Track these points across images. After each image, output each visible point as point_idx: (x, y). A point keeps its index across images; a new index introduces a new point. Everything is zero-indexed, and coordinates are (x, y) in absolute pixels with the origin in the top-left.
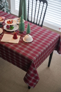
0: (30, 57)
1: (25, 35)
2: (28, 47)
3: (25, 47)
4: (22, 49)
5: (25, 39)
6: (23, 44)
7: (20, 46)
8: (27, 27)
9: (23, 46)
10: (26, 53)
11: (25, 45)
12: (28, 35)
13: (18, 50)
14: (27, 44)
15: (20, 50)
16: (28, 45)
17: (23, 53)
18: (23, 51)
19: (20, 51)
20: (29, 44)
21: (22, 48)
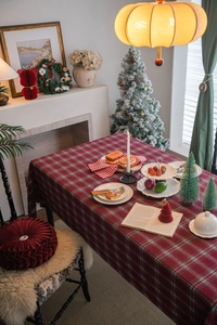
0: (205, 288)
1: (198, 212)
2: (203, 253)
3: (193, 252)
4: (183, 258)
5: (197, 227)
6: (186, 241)
7: (177, 247)
8: (206, 188)
9: (187, 248)
10: (194, 273)
11: (194, 247)
12: (206, 215)
13: (168, 259)
14: (201, 242)
15: (176, 260)
16: (203, 247)
17: (185, 271)
18: (184, 266)
19: (174, 264)
20: (206, 242)
21: (184, 253)
